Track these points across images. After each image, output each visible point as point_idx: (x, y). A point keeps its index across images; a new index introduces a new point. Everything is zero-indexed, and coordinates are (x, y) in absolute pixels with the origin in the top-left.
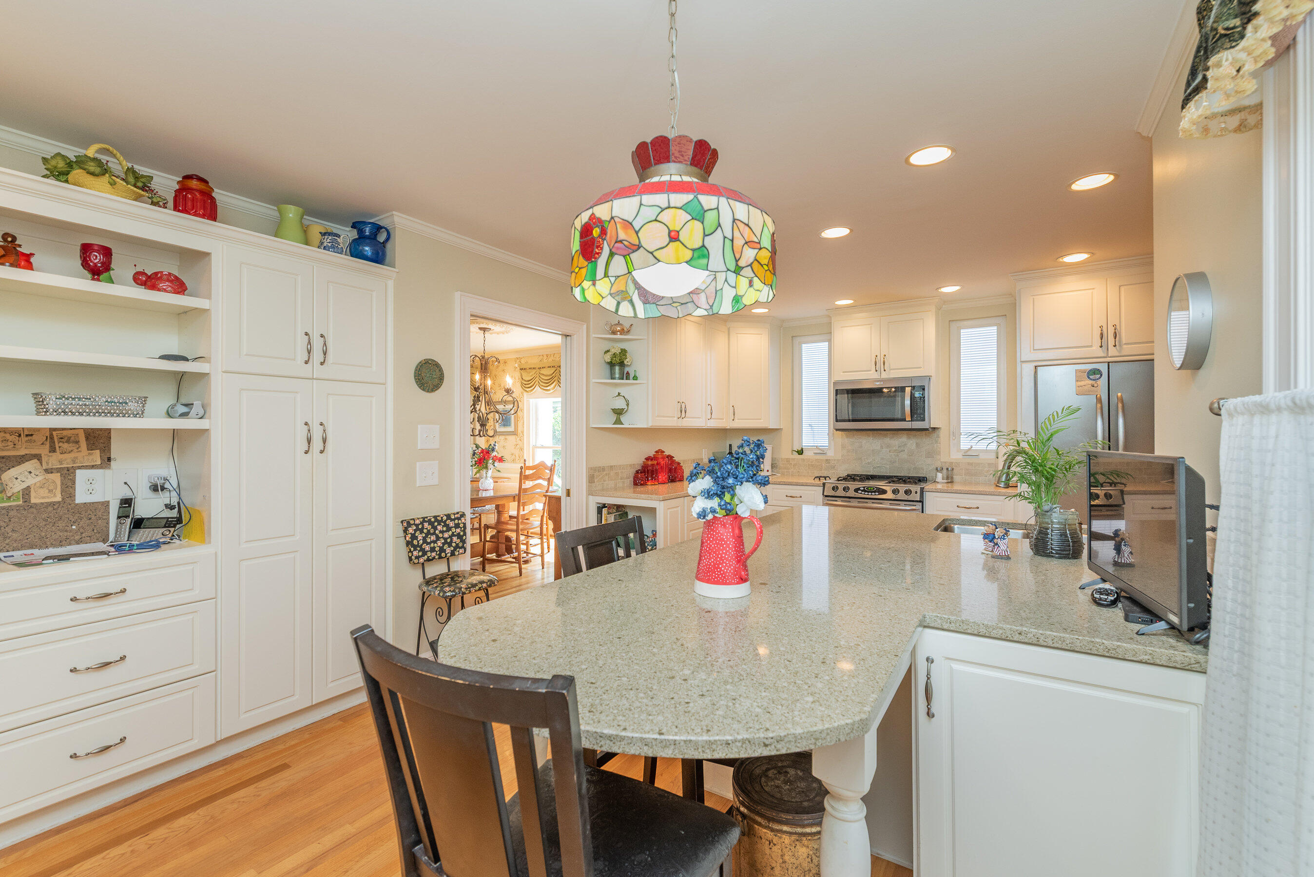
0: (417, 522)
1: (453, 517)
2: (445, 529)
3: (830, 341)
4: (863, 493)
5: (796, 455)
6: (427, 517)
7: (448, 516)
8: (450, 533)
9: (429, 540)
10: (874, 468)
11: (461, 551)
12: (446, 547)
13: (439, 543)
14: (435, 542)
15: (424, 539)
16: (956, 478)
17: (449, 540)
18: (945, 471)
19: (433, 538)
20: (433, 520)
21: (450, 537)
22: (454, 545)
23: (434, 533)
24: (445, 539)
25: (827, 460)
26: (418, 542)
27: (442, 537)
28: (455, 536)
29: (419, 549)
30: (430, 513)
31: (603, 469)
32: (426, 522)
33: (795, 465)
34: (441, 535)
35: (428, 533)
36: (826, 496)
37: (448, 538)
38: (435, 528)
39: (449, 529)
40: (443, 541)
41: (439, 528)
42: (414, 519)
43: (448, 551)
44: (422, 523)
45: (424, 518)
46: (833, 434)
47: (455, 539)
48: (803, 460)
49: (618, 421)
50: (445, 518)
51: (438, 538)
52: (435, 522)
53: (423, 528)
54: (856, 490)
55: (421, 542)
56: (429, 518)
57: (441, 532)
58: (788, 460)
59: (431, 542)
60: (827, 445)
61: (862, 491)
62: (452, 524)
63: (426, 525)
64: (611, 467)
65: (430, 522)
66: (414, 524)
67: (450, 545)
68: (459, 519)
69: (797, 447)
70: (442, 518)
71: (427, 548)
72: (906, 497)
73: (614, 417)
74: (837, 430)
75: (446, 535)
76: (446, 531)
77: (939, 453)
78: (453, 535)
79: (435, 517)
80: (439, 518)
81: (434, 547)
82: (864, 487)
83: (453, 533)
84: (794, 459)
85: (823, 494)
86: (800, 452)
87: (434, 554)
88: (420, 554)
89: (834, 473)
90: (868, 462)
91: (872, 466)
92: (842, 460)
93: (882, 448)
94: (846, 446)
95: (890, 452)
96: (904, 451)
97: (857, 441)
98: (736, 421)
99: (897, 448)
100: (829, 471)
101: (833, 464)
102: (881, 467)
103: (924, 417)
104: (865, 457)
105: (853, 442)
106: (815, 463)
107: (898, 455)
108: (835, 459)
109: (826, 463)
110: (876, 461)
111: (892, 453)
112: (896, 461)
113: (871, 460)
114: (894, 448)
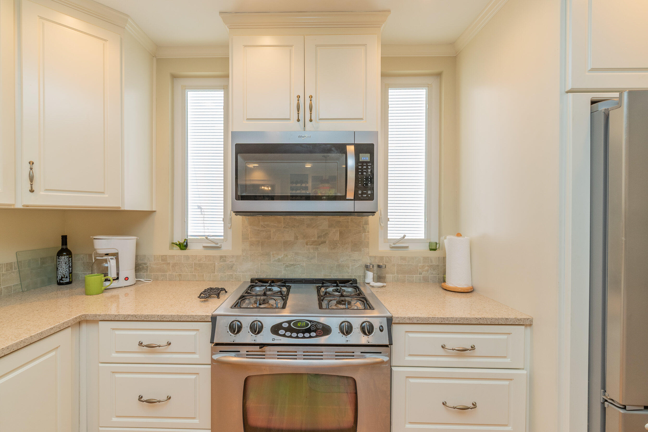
3: (226, 88)
4: (288, 334)
5: (177, 251)
10: (287, 266)
16: (389, 277)
18: (375, 268)
25: (221, 257)
33: (174, 265)
36: (217, 344)
46: (231, 219)
48: (187, 257)
54: (276, 329)
58: (164, 258)
60: (222, 234)
61: (286, 330)
69: (178, 239)
72: (364, 340)
74: (237, 213)
77: (367, 246)
82: (289, 322)
84: (173, 256)
85: (212, 342)
86: (184, 246)
89: (232, 275)
90: (279, 259)
91: (284, 264)
92: (244, 256)
93: (297, 239)
94: (249, 237)
95: (307, 244)
96: (325, 242)
97: (264, 229)
98: (42, 193)
99: (316, 239)
100: (225, 273)
101: (230, 262)
102: (295, 265)
103: (372, 194)
104: (274, 252)
105: (259, 230)
106: (204, 262)
107: (317, 248)
108: (233, 256)
109: (221, 261)
110: (289, 257)
111: (309, 245)
112: (315, 257)
113: (282, 256)
114: (312, 239)
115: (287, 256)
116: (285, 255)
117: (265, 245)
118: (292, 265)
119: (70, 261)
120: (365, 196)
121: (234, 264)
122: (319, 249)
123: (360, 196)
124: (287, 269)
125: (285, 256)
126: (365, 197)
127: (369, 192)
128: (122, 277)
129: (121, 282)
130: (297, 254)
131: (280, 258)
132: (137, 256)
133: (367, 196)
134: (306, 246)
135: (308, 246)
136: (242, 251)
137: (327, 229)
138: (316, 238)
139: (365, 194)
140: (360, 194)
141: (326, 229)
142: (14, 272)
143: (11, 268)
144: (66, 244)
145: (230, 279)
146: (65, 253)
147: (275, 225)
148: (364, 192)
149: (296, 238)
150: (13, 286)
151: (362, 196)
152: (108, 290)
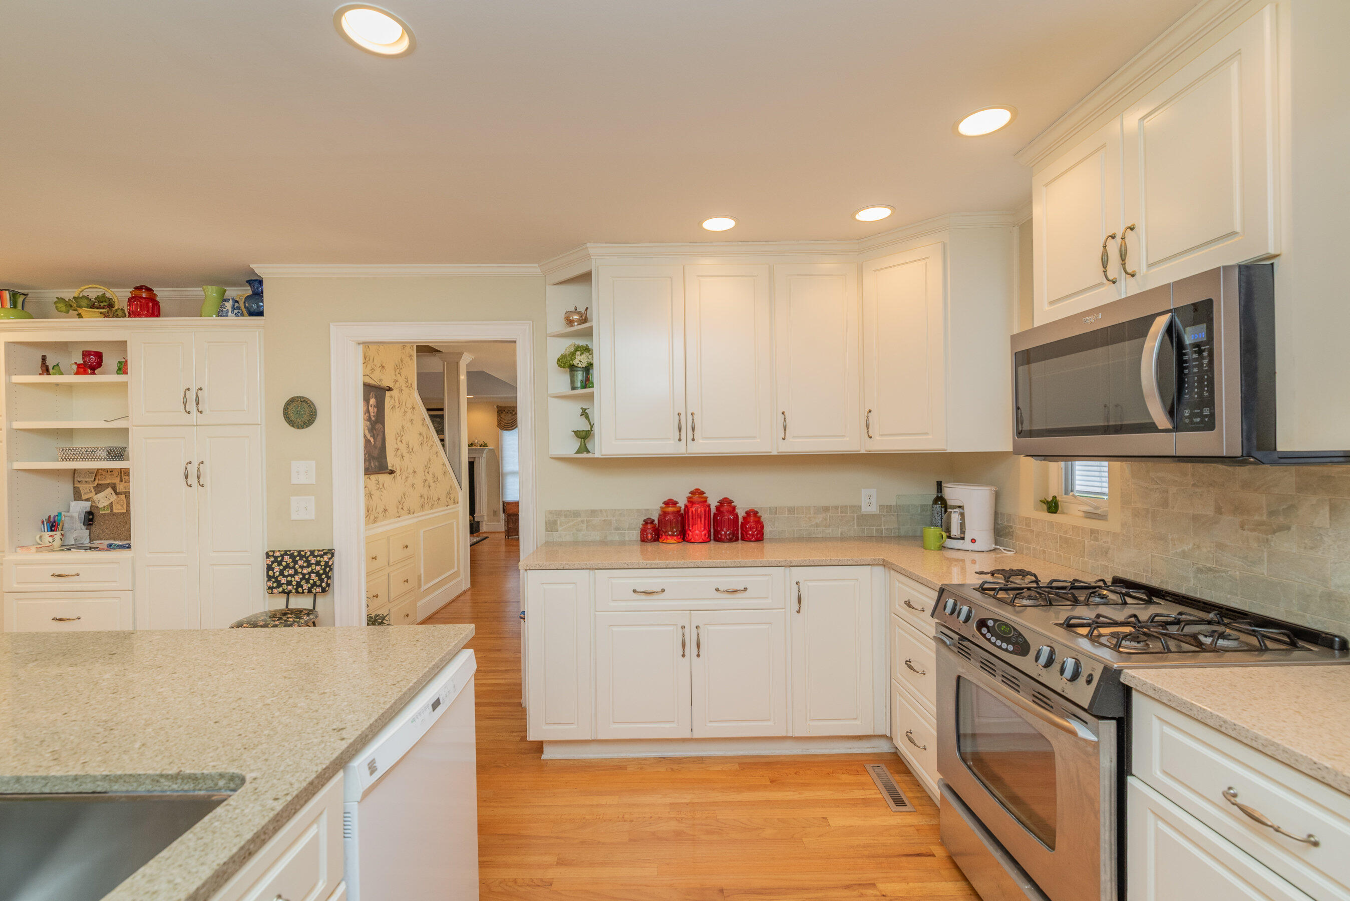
0: (277, 554)
1: (316, 554)
2: (305, 564)
5: (1043, 514)
6: (290, 551)
7: (312, 552)
8: (310, 569)
9: (286, 573)
11: (318, 590)
12: (303, 582)
13: (297, 578)
14: (292, 576)
15: (281, 573)
17: (307, 577)
19: (291, 572)
20: (296, 554)
21: (309, 573)
22: (311, 582)
23: (294, 567)
24: (304, 575)
25: (1092, 532)
26: (274, 573)
27: (301, 573)
28: (314, 573)
29: (274, 580)
30: (294, 547)
31: (576, 514)
32: (288, 555)
33: (1038, 535)
34: (299, 570)
35: (288, 566)
37: (307, 574)
38: (296, 562)
39: (309, 565)
40: (301, 577)
41: (300, 562)
42: (274, 552)
43: (305, 587)
44: (282, 556)
45: (286, 551)
47: (313, 576)
48: (1056, 527)
49: (584, 449)
50: (308, 553)
51: (296, 573)
52: (297, 556)
53: (282, 560)
55: (277, 574)
56: (291, 552)
57: (302, 567)
59: (289, 576)
62: (313, 561)
63: (287, 558)
64: (593, 511)
65: (292, 556)
66: (273, 556)
67: (307, 581)
68: (321, 556)
70: (306, 553)
71: (283, 580)
73: (576, 444)
75: (305, 571)
76: (306, 567)
78: (312, 572)
79: (299, 552)
80: (303, 553)
81: (291, 581)
83: (312, 569)
84: (1036, 520)
86: (1053, 506)
87: (290, 588)
88: (275, 585)
89: (1107, 567)
90: (1184, 552)
91: (1193, 563)
92: (1124, 535)
93: (1221, 514)
94: (1132, 500)
95: (1243, 529)
96: (1289, 528)
97: (1156, 487)
98: (877, 438)
99: (1264, 518)
100: (1097, 561)
101: (1104, 542)
102: (1218, 572)
103: (1212, 415)
104: (1176, 536)
105: (1147, 488)
106: (1071, 536)
107: (1267, 540)
108: (1108, 532)
109: (1092, 538)
110: (1204, 550)
111: (1248, 530)
112: (1263, 560)
113: (1191, 546)
114: (1256, 518)
115: (1199, 547)
116: (1195, 545)
117: (1158, 518)
118: (1210, 570)
119: (942, 512)
120: (1198, 420)
121: (1109, 548)
122: (1272, 544)
123: (1187, 421)
124: (1199, 576)
125: (1195, 547)
126: (1197, 423)
127: (1206, 412)
128: (968, 537)
129: (966, 544)
130: (1220, 546)
131: (1186, 549)
132: (996, 514)
133: (1202, 421)
134: (1240, 531)
135: (1245, 533)
136: (1122, 526)
137: (1294, 494)
138: (1265, 515)
139: (1196, 415)
140: (1187, 417)
141: (1291, 495)
142: (893, 515)
143: (891, 511)
144: (941, 492)
145: (1104, 574)
146: (940, 503)
147: (1176, 479)
148: (1196, 411)
149: (1219, 510)
150: (893, 528)
151: (1192, 422)
152: (950, 550)
